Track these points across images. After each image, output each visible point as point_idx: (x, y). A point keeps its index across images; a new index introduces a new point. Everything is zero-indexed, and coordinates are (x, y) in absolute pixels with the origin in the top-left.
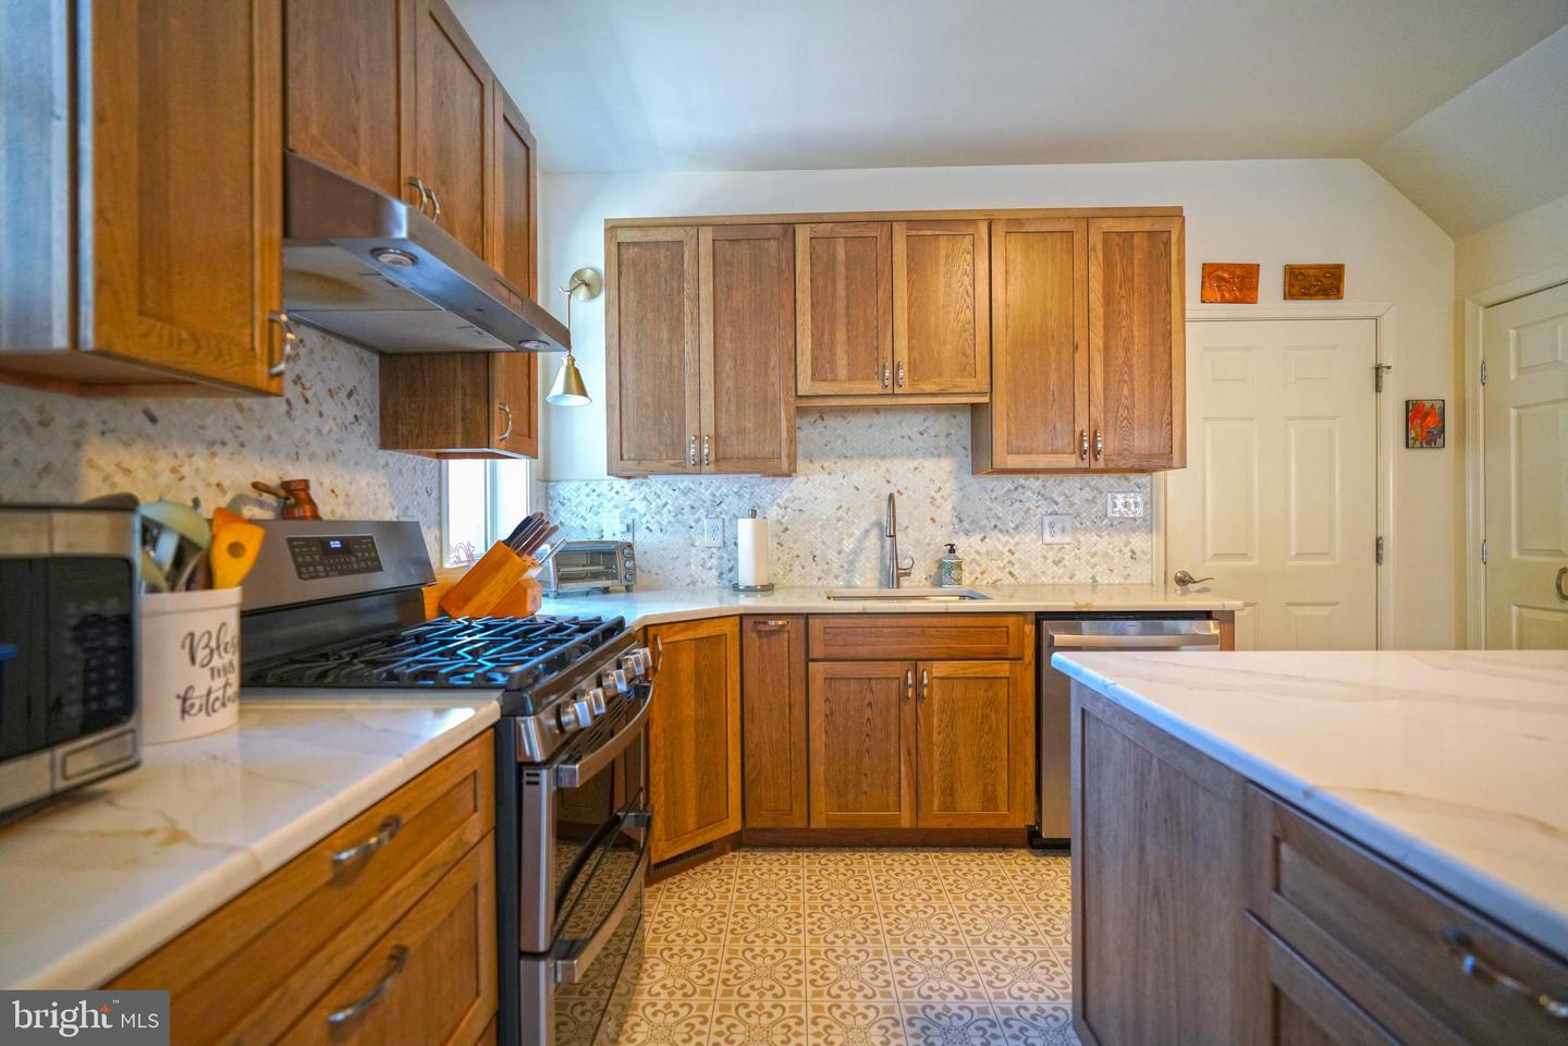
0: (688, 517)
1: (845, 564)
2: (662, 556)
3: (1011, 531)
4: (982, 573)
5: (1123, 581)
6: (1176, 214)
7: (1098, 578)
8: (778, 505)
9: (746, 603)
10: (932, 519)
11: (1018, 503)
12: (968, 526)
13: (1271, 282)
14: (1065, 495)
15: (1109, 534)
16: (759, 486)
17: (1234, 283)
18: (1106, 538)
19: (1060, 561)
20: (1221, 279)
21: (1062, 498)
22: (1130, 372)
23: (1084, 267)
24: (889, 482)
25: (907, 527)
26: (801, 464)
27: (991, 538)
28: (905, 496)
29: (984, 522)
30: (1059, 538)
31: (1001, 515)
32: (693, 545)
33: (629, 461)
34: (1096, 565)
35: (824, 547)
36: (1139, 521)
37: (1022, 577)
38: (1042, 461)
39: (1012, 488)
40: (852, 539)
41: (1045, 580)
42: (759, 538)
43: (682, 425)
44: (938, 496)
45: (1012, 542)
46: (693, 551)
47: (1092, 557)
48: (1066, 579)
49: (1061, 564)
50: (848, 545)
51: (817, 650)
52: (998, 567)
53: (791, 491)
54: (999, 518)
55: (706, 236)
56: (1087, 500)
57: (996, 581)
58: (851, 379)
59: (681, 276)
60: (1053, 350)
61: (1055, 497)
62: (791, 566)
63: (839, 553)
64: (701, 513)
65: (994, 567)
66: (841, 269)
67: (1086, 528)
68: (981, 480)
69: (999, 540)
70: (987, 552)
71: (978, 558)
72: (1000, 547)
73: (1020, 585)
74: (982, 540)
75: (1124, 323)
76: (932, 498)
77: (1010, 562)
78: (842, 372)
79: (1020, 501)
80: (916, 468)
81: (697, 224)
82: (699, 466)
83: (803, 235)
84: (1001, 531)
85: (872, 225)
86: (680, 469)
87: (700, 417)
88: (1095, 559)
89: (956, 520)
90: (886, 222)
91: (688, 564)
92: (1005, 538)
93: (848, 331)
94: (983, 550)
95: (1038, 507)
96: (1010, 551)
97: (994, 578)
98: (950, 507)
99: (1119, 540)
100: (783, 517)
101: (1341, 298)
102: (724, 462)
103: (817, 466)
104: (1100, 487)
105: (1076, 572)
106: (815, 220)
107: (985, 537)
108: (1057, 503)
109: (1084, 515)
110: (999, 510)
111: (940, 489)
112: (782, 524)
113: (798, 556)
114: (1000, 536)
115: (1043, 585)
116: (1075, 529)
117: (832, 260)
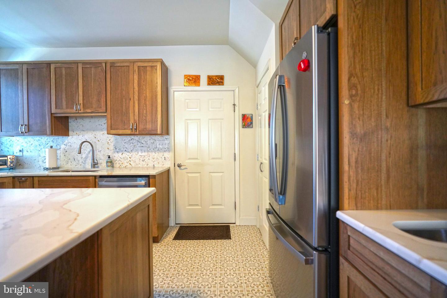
0: (39, 148)
1: (83, 161)
2: (31, 159)
3: (130, 152)
4: (122, 164)
5: (162, 166)
6: (159, 61)
7: (155, 165)
8: (64, 144)
10: (108, 148)
11: (132, 144)
12: (118, 151)
13: (204, 80)
14: (145, 141)
15: (158, 153)
16: (58, 139)
17: (194, 80)
18: (157, 154)
19: (144, 160)
20: (189, 79)
21: (144, 142)
22: (146, 106)
23: (132, 76)
24: (95, 138)
25: (101, 151)
26: (70, 133)
27: (124, 154)
28: (100, 142)
29: (122, 149)
30: (143, 154)
31: (127, 147)
32: (40, 156)
34: (154, 161)
35: (77, 156)
36: (167, 149)
37: (133, 164)
38: (121, 132)
39: (130, 139)
40: (85, 154)
41: (140, 166)
43: (19, 122)
44: (109, 142)
45: (130, 155)
46: (40, 157)
47: (153, 159)
48: (146, 166)
49: (144, 161)
52: (127, 162)
53: (68, 140)
54: (126, 148)
55: (25, 67)
56: (152, 143)
57: (126, 166)
58: (67, 108)
59: (18, 79)
60: (124, 100)
61: (142, 142)
62: (68, 162)
63: (82, 158)
65: (125, 162)
66: (64, 76)
67: (151, 151)
68: (122, 137)
69: (126, 154)
70: (123, 158)
71: (121, 159)
72: (127, 156)
73: (132, 167)
74: (122, 154)
75: (144, 92)
76: (108, 142)
77: (130, 161)
78: (64, 106)
79: (133, 143)
80: (103, 134)
81: (22, 64)
83: (53, 67)
84: (127, 152)
85: (72, 64)
87: (24, 119)
88: (154, 160)
89: (115, 149)
90: (76, 63)
91: (39, 161)
92: (128, 154)
93: (66, 95)
94: (122, 157)
95: (137, 145)
96: (130, 157)
97: (125, 165)
98: (113, 145)
99: (161, 154)
100: (66, 148)
101: (223, 85)
102: (31, 132)
103: (75, 133)
104: (155, 139)
105: (149, 164)
106: (56, 63)
107: (123, 154)
108: (143, 144)
109: (151, 147)
110: (126, 146)
111: (110, 140)
112: (65, 150)
113: (70, 159)
114: (127, 153)
115: (139, 167)
116: (148, 151)
117: (61, 74)
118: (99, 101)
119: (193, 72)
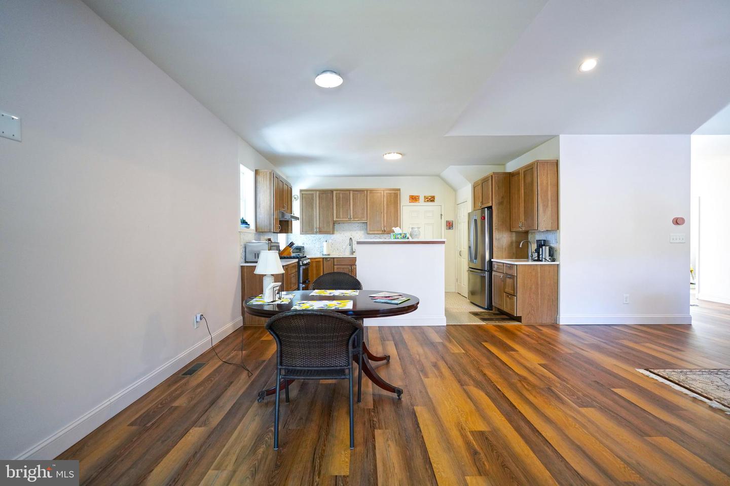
0: (314, 242)
1: (343, 251)
2: (309, 249)
6: (399, 190)
8: (331, 240)
9: (324, 256)
13: (422, 198)
16: (327, 236)
17: (414, 199)
20: (412, 198)
22: (391, 217)
24: (350, 235)
26: (335, 232)
28: (355, 238)
32: (315, 247)
33: (304, 231)
35: (339, 248)
38: (376, 232)
39: (374, 236)
42: (328, 247)
43: (313, 226)
50: (344, 247)
51: (336, 263)
53: (333, 237)
55: (318, 193)
58: (343, 218)
59: (313, 200)
60: (378, 213)
62: (333, 250)
64: (317, 241)
75: (390, 209)
78: (341, 217)
80: (357, 233)
81: (316, 191)
82: (316, 233)
83: (335, 193)
85: (347, 191)
86: (313, 234)
87: (316, 224)
90: (349, 190)
91: (314, 250)
93: (342, 209)
101: (435, 202)
102: (321, 232)
103: (338, 232)
106: (337, 190)
111: (361, 237)
112: (332, 243)
113: (335, 249)
117: (340, 197)
118: (363, 214)
119: (415, 194)
